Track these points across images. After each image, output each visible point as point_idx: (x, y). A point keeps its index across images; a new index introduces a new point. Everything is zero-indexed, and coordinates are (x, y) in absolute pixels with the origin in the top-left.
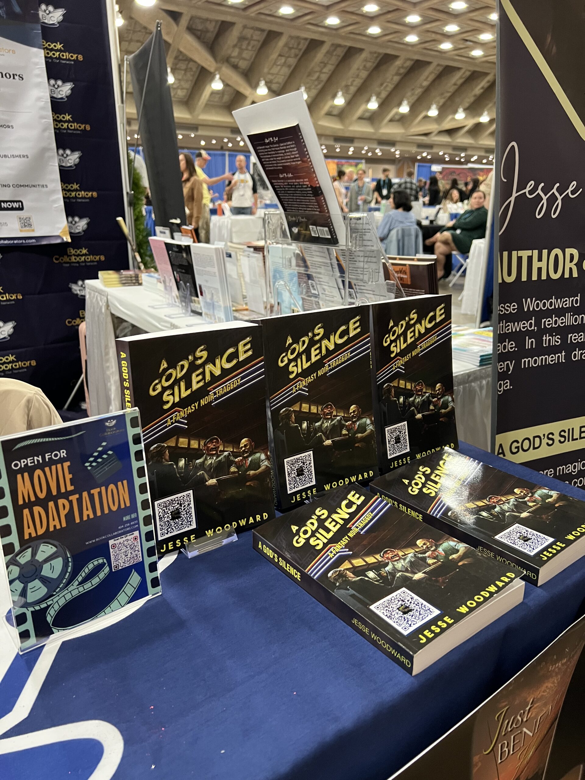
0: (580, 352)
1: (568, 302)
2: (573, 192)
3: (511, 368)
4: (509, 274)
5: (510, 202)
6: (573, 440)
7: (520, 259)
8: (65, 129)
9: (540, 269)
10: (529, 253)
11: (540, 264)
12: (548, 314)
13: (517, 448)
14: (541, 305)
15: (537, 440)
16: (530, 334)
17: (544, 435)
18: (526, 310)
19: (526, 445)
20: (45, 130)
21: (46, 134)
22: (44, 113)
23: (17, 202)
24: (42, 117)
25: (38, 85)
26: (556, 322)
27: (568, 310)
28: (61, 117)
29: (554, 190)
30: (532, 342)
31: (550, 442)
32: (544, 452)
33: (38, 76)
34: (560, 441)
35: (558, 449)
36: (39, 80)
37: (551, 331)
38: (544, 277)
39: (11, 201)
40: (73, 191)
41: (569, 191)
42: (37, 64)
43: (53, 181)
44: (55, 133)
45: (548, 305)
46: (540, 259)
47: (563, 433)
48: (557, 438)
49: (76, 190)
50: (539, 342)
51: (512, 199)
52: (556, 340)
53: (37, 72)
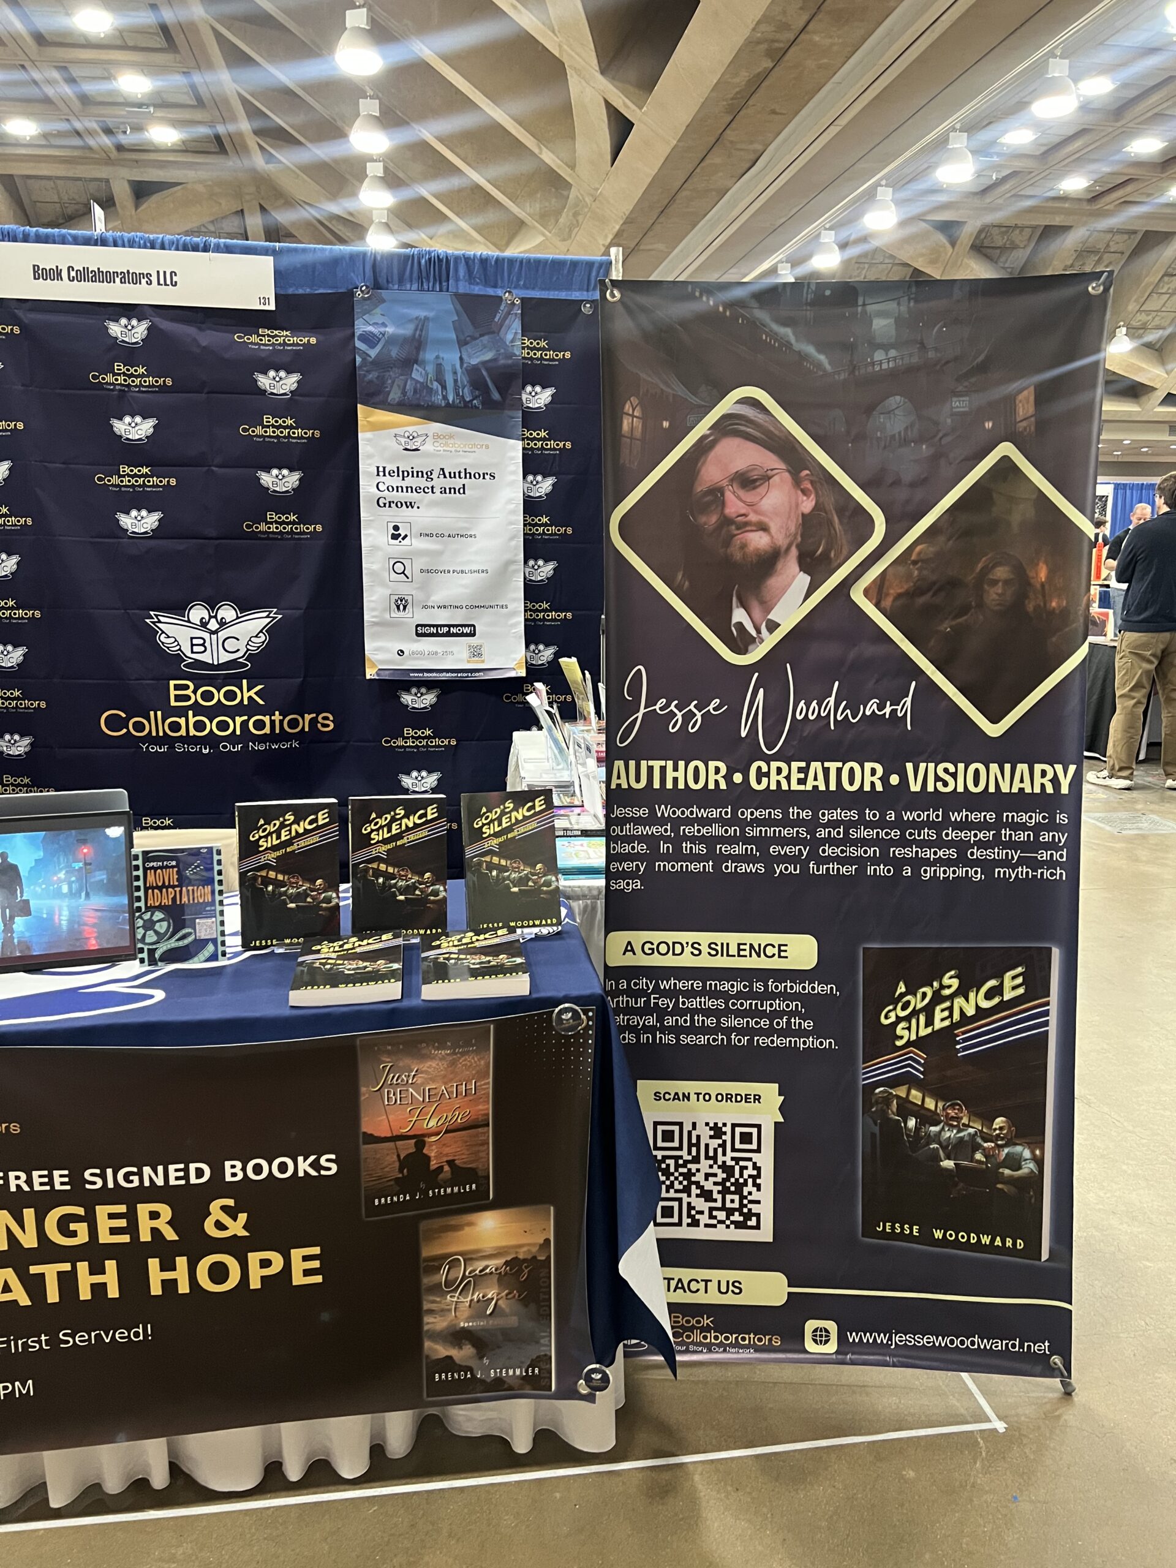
0: (734, 865)
1: (715, 813)
2: (715, 709)
3: (642, 869)
4: (638, 780)
5: (637, 718)
6: (728, 955)
7: (650, 769)
8: (539, 534)
9: (675, 780)
10: (663, 763)
11: (675, 774)
12: (689, 822)
13: (653, 949)
14: (679, 813)
15: (678, 947)
16: (667, 840)
17: (687, 943)
18: (659, 815)
19: (663, 948)
20: (512, 538)
21: (513, 543)
22: (513, 518)
23: (468, 626)
24: (511, 523)
25: (512, 483)
26: (699, 831)
27: (715, 820)
28: (536, 520)
29: (692, 707)
30: (668, 847)
31: (696, 952)
32: (687, 960)
33: (514, 473)
34: (709, 953)
35: (705, 961)
36: (513, 478)
37: (693, 839)
38: (681, 786)
39: (462, 626)
40: (540, 611)
41: (711, 707)
42: (512, 458)
43: (515, 600)
44: (525, 539)
45: (687, 813)
46: (676, 769)
47: (713, 946)
48: (705, 949)
49: (545, 610)
50: (678, 848)
51: (640, 715)
52: (701, 849)
53: (512, 468)
